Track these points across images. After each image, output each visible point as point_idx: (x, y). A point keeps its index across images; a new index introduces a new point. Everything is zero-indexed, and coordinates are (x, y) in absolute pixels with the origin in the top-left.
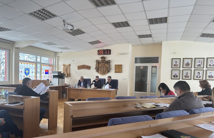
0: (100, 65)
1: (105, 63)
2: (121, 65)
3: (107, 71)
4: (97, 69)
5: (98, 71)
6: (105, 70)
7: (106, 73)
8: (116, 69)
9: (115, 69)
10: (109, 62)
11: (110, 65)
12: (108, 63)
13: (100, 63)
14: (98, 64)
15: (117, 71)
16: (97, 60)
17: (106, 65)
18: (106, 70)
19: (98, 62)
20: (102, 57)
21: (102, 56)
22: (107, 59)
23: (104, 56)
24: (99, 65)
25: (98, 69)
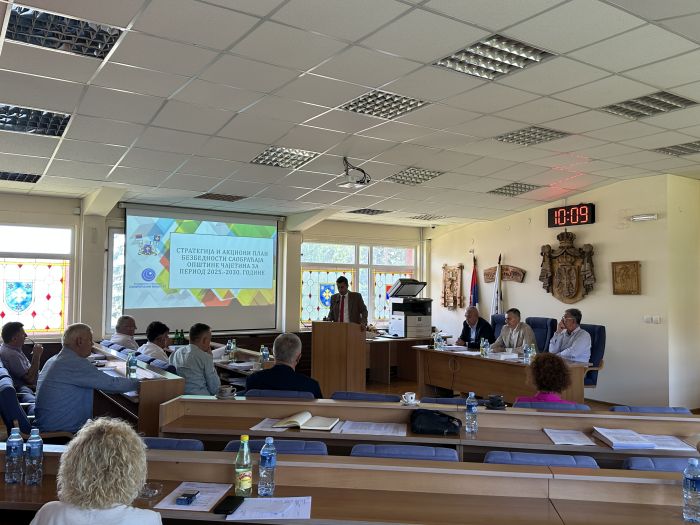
0: (557, 266)
1: (575, 257)
2: (637, 262)
3: (583, 290)
4: (547, 281)
6: (574, 282)
7: (580, 294)
8: (619, 279)
9: (614, 281)
10: (588, 254)
11: (592, 265)
12: (583, 258)
13: (555, 258)
15: (619, 286)
17: (578, 264)
18: (578, 284)
19: (548, 254)
20: (562, 234)
21: (561, 230)
22: (581, 243)
23: (570, 229)
25: (549, 282)
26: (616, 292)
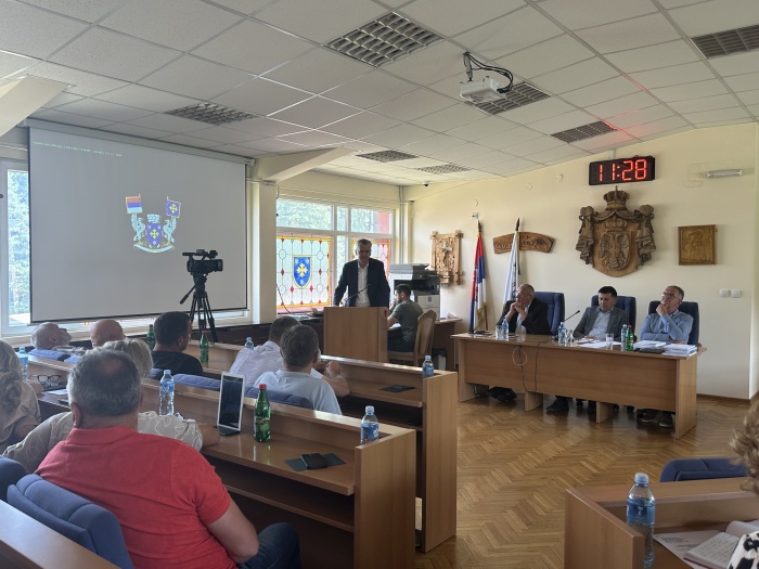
0: (602, 231)
1: (628, 220)
2: (713, 227)
3: (636, 259)
4: (586, 251)
5: (589, 258)
6: (626, 251)
7: (633, 265)
8: (687, 247)
9: (681, 249)
10: (646, 216)
11: (651, 230)
12: (640, 222)
13: (600, 222)
14: (588, 225)
15: (688, 255)
16: (584, 210)
17: (631, 229)
18: (631, 254)
19: (590, 218)
20: (611, 193)
21: (611, 188)
22: (635, 204)
23: (622, 187)
24: (593, 231)
25: (589, 250)
26: (682, 262)
